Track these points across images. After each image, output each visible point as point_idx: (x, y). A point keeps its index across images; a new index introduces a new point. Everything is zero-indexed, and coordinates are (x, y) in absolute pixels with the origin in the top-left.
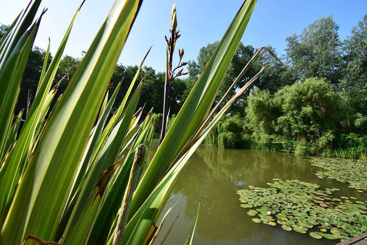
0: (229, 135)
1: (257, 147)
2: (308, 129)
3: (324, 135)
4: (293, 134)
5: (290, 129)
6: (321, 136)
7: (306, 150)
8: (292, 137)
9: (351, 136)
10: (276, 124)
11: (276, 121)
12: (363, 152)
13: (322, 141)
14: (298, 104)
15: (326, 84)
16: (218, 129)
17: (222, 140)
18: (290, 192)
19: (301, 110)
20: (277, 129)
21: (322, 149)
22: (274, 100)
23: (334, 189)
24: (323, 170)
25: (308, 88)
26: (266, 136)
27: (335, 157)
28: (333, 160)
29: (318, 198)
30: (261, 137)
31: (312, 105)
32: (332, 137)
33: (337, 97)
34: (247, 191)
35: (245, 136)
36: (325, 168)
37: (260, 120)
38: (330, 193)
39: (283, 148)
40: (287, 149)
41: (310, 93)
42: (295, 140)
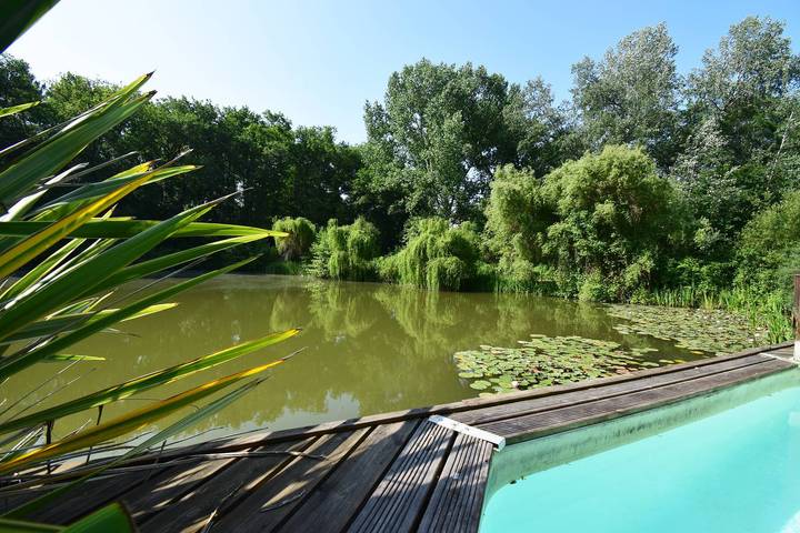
0: (451, 263)
1: (506, 288)
2: (605, 248)
3: (635, 261)
4: (578, 259)
5: (571, 251)
6: (629, 263)
7: (601, 290)
8: (574, 267)
9: (687, 263)
10: (546, 239)
11: (545, 233)
12: (707, 294)
13: (632, 273)
14: (589, 198)
15: (645, 158)
16: (428, 251)
17: (434, 274)
18: (561, 354)
19: (594, 210)
20: (546, 250)
21: (630, 288)
22: (543, 191)
23: (647, 350)
24: (630, 323)
25: (610, 165)
26: (525, 264)
27: (655, 304)
28: (651, 309)
29: (615, 362)
30: (515, 267)
31: (615, 199)
32: (649, 264)
33: (665, 186)
34: (475, 352)
35: (484, 268)
36: (634, 320)
37: (514, 232)
38: (638, 354)
39: (557, 289)
40: (564, 291)
41: (612, 174)
42: (581, 272)
